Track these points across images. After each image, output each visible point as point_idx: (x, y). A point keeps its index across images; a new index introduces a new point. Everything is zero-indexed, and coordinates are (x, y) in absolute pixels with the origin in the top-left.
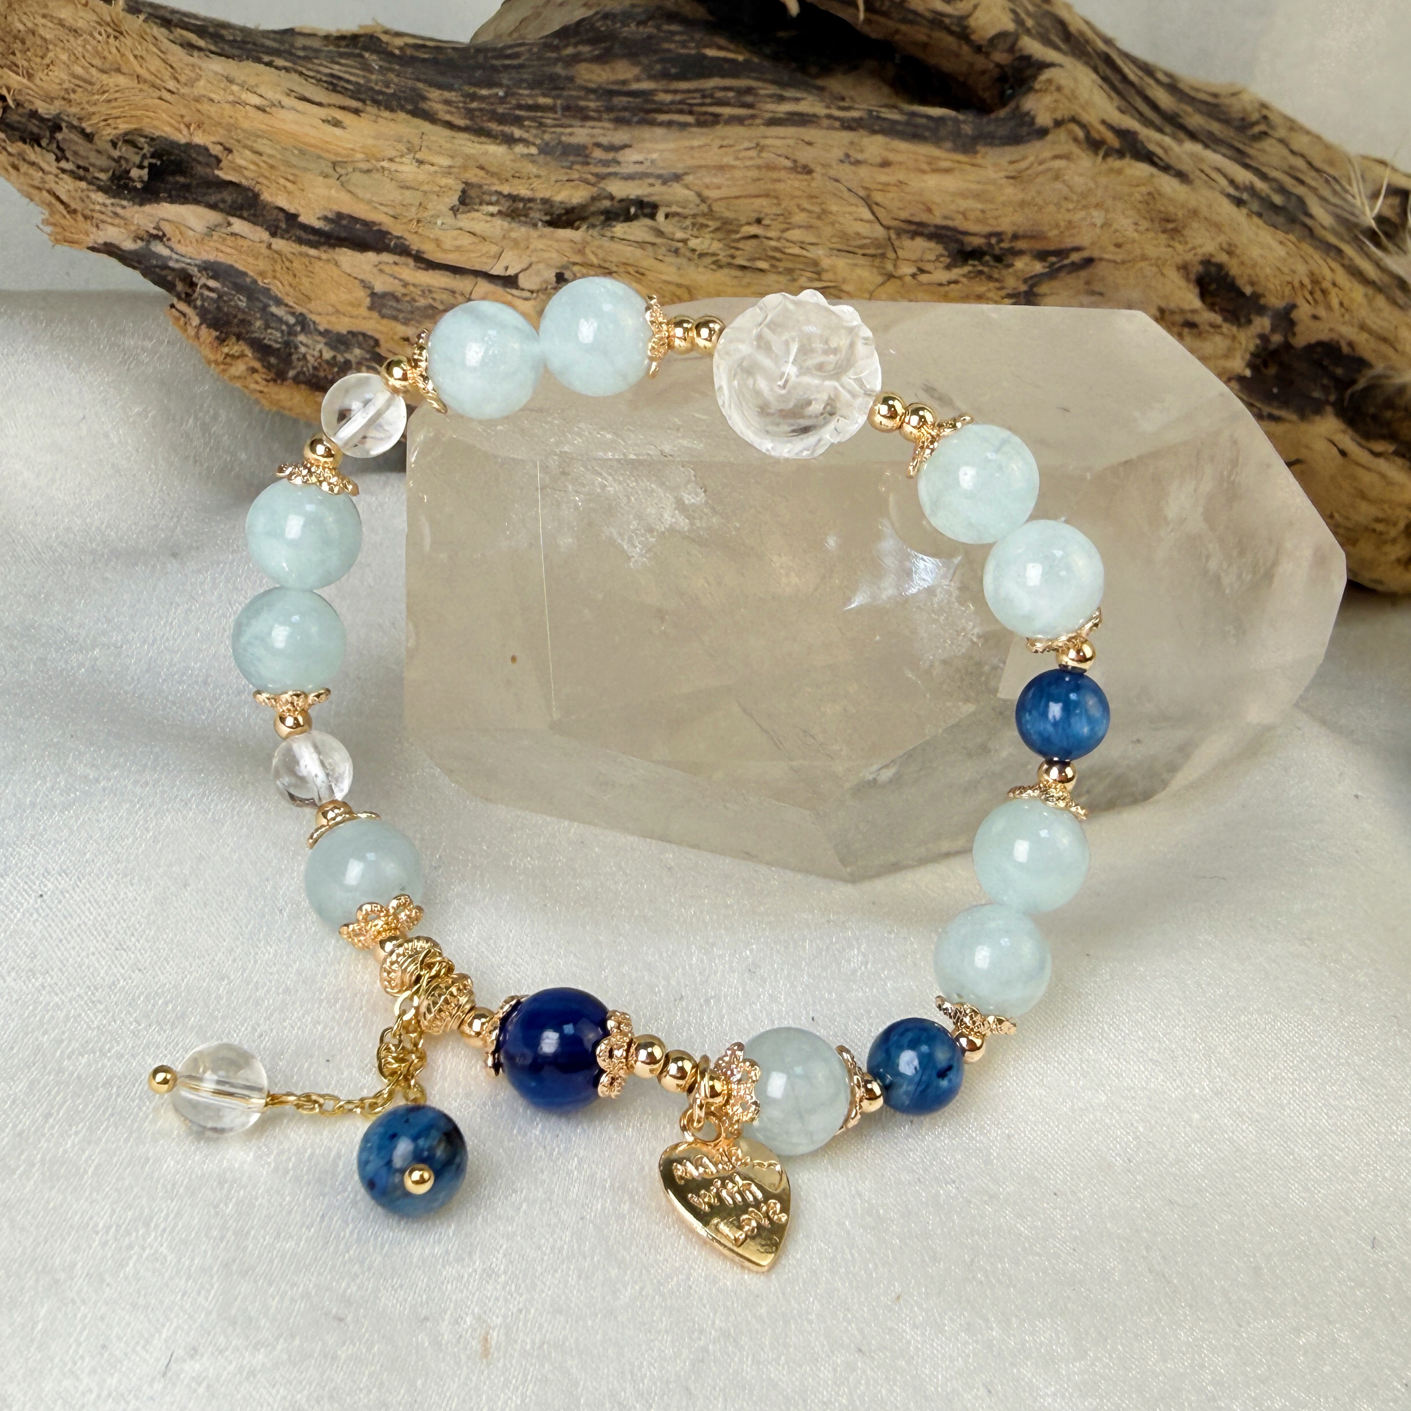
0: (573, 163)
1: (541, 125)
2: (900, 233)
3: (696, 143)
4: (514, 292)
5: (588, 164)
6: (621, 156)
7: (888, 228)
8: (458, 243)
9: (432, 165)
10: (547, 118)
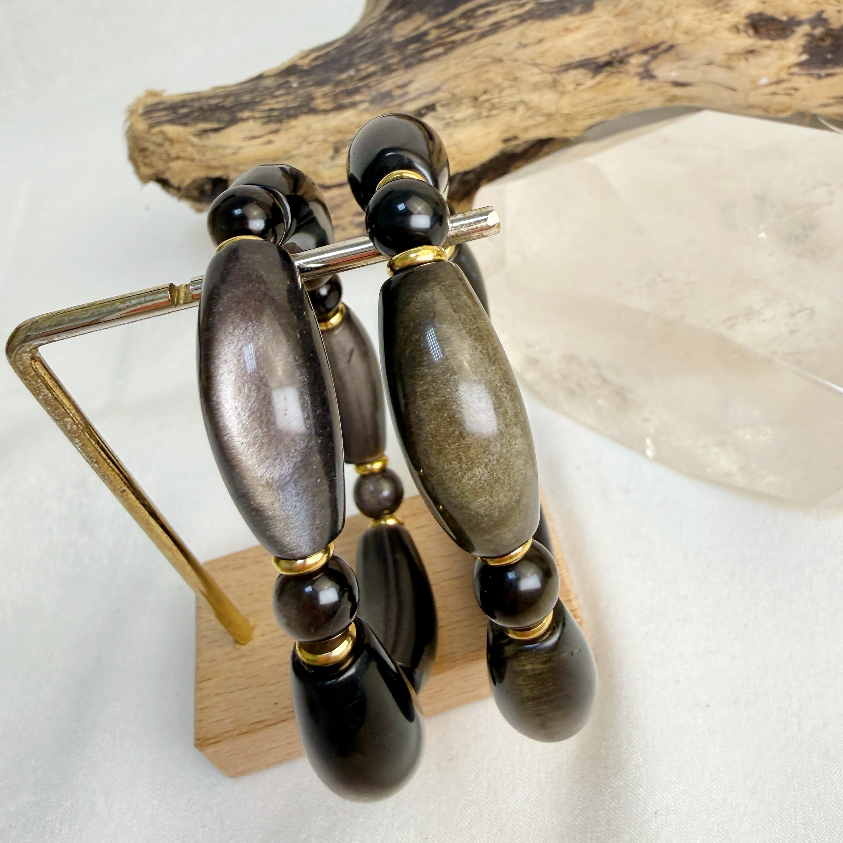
0: (385, 104)
1: (370, 87)
2: (558, 72)
3: (442, 67)
5: (393, 100)
6: (409, 89)
7: (551, 73)
9: (316, 141)
10: (371, 81)
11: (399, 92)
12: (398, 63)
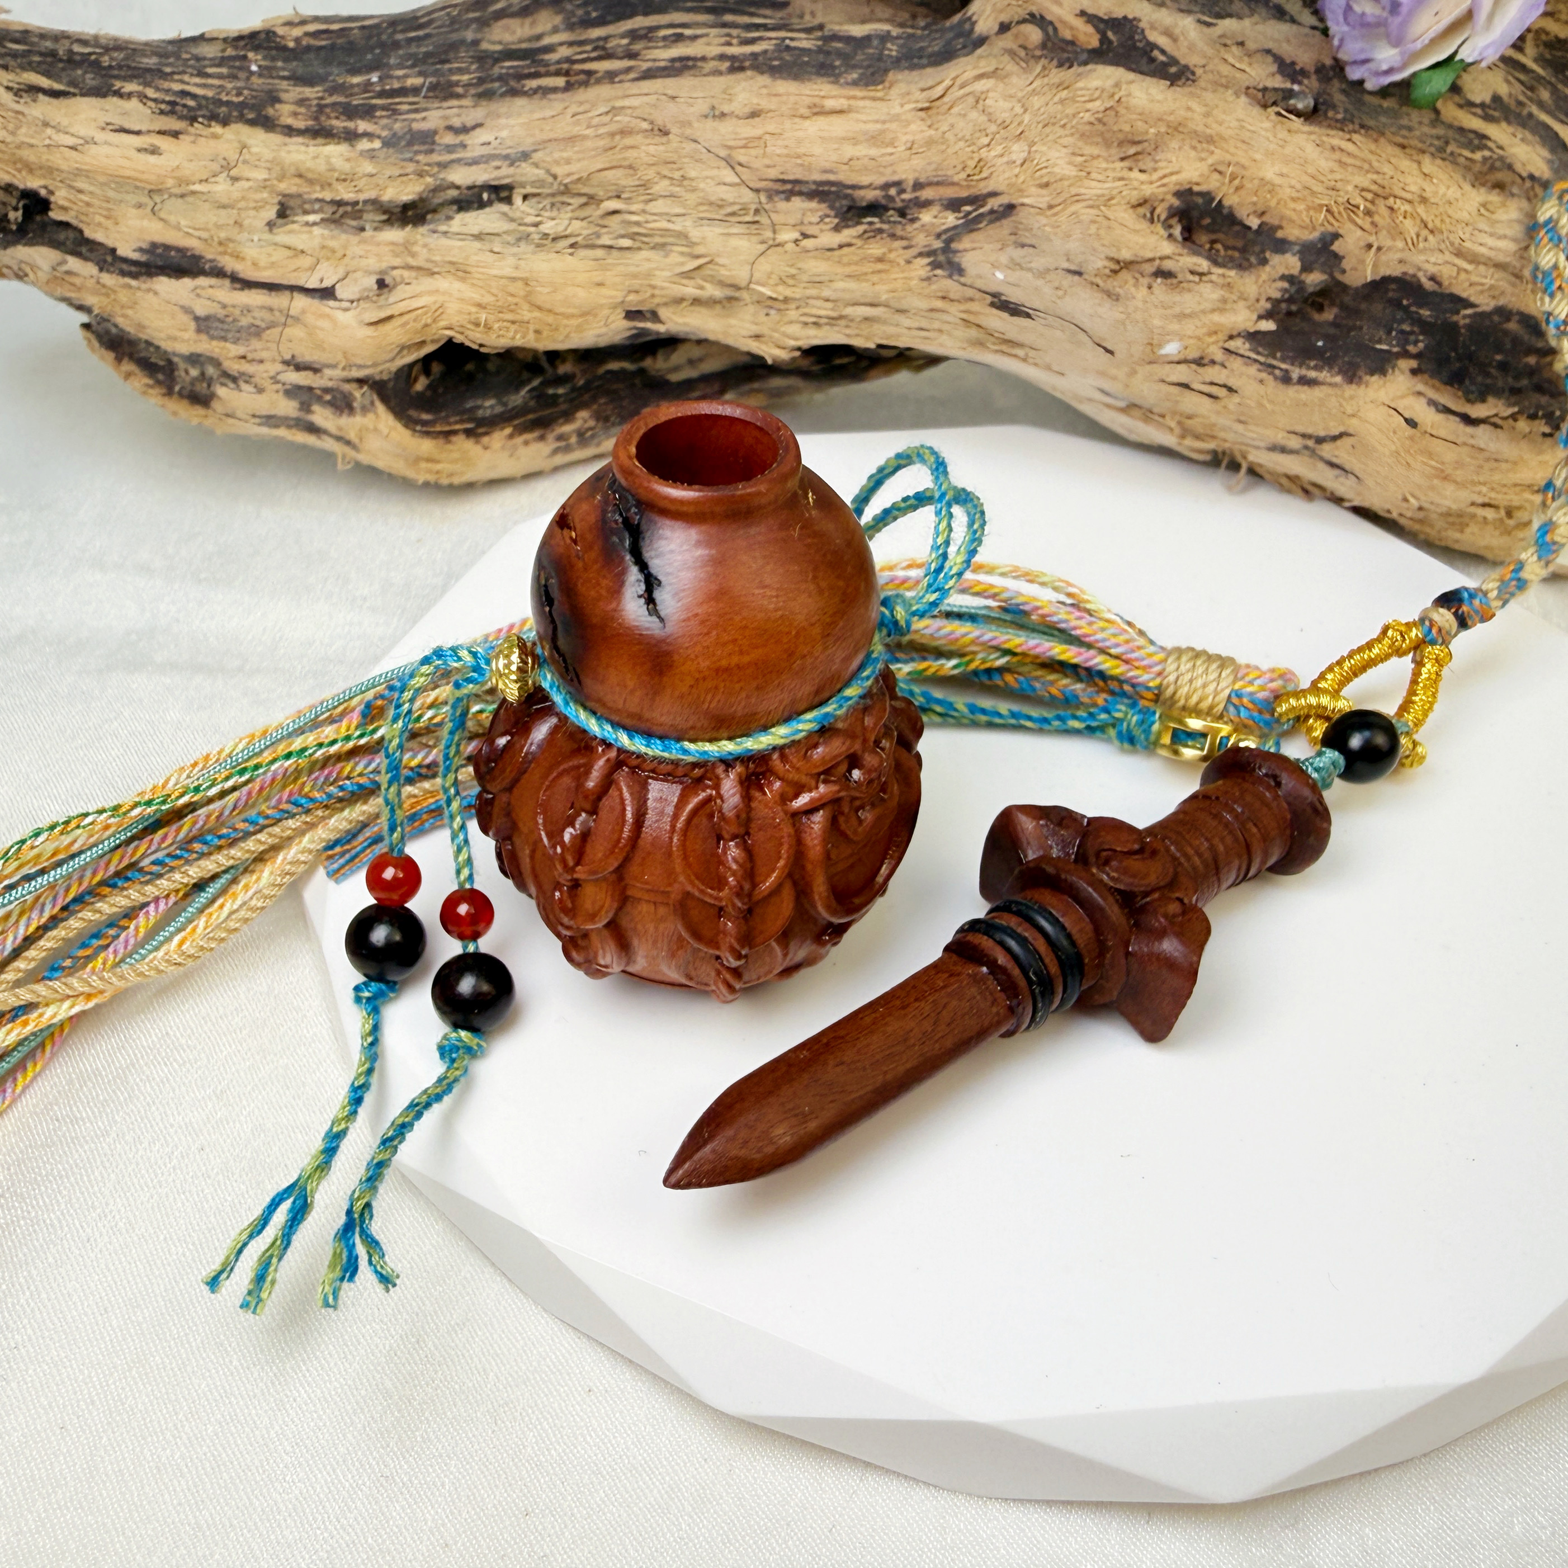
0: (417, 153)
1: (395, 112)
2: (771, 195)
3: (548, 113)
4: (332, 303)
5: (432, 151)
6: (469, 139)
7: (757, 191)
8: (273, 259)
9: (248, 180)
10: (404, 104)
11: (449, 139)
12: (468, 85)
